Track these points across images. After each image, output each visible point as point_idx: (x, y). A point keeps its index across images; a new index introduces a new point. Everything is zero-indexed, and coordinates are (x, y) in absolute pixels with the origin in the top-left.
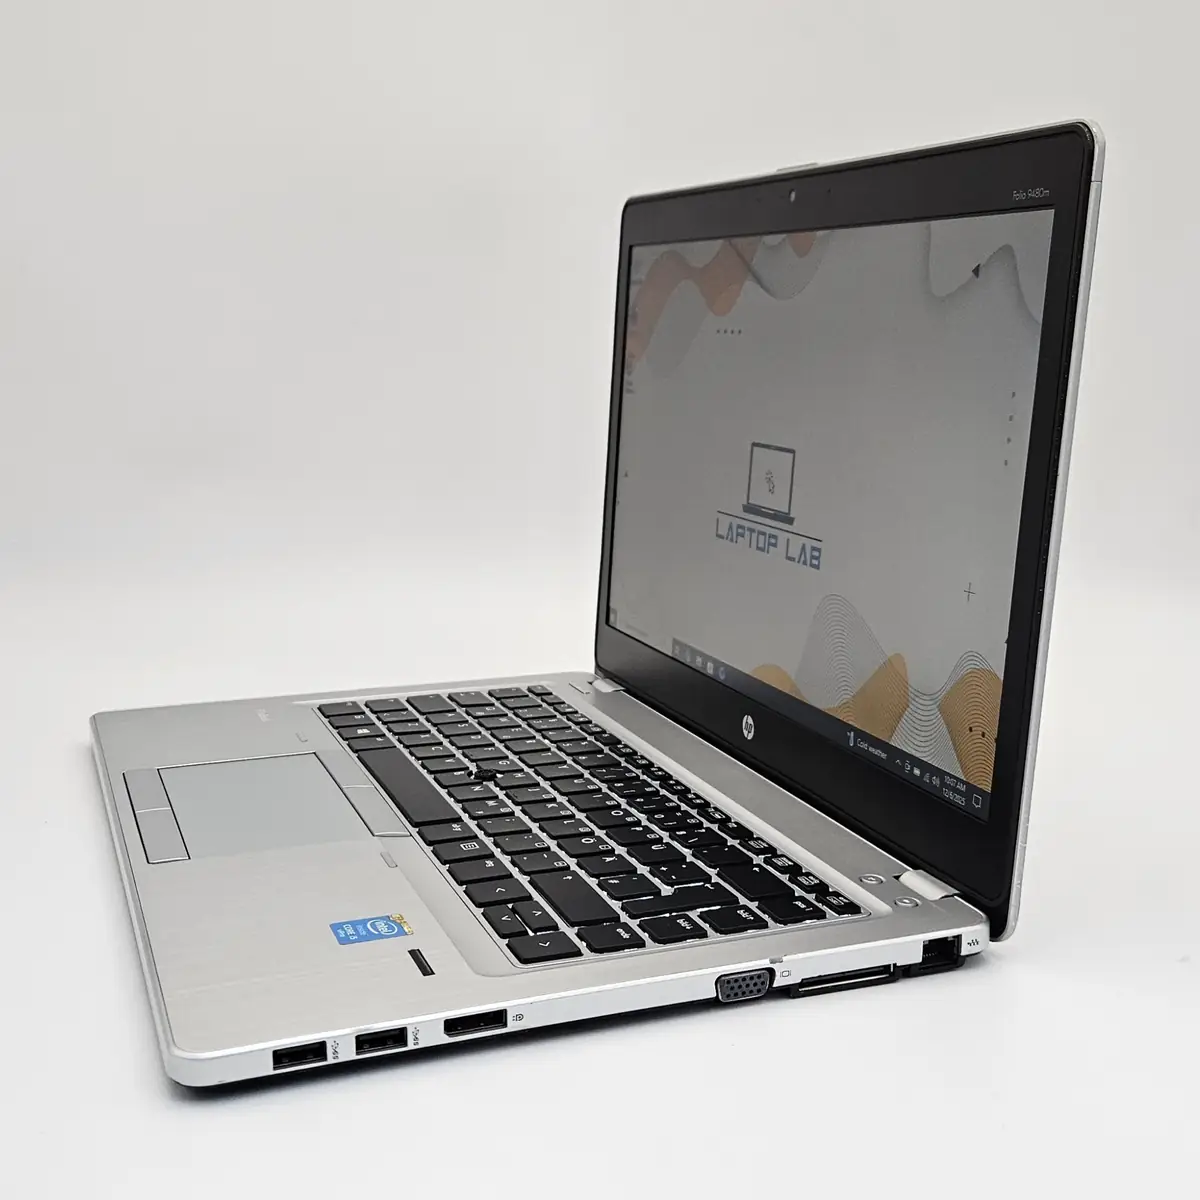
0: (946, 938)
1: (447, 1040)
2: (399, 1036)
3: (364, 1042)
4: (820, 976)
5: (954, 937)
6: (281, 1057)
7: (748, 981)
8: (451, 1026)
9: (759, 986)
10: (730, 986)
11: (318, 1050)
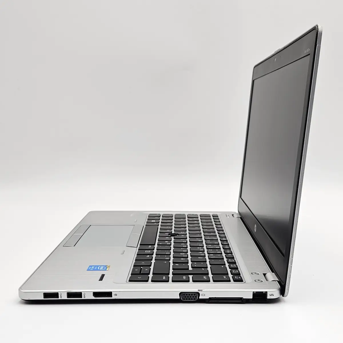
0: (263, 292)
1: (94, 298)
2: (79, 295)
3: (69, 295)
4: (215, 298)
5: (265, 292)
6: (46, 295)
7: (191, 295)
8: (95, 294)
9: (194, 298)
10: (185, 296)
11: (56, 295)
